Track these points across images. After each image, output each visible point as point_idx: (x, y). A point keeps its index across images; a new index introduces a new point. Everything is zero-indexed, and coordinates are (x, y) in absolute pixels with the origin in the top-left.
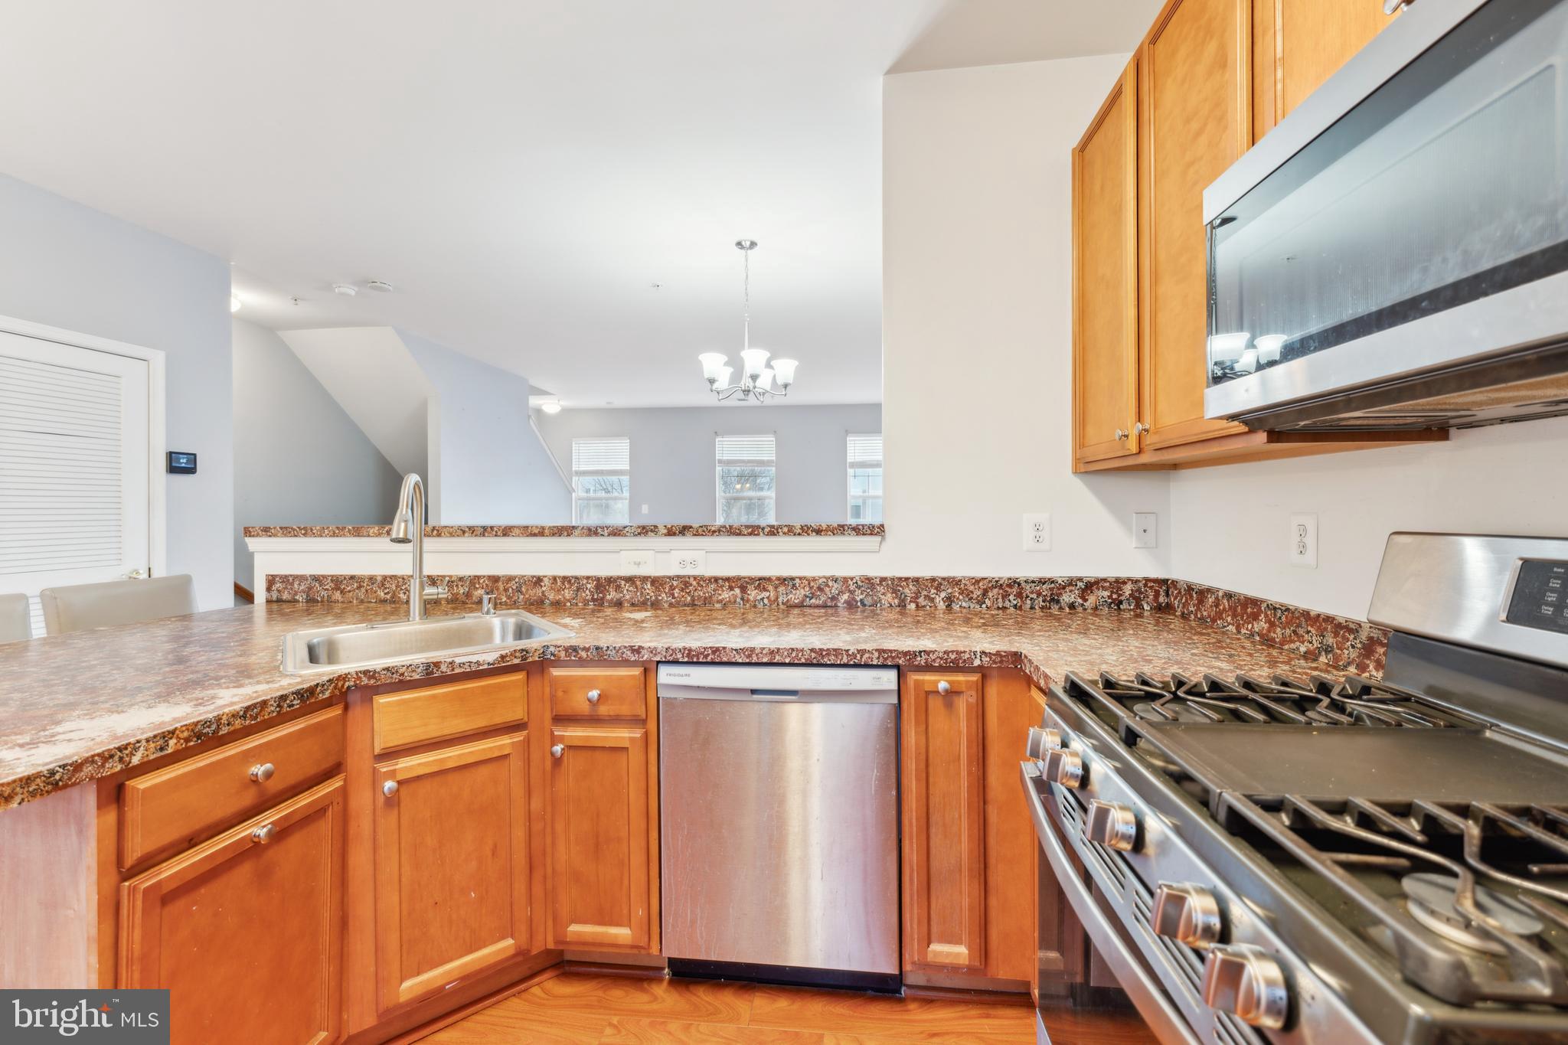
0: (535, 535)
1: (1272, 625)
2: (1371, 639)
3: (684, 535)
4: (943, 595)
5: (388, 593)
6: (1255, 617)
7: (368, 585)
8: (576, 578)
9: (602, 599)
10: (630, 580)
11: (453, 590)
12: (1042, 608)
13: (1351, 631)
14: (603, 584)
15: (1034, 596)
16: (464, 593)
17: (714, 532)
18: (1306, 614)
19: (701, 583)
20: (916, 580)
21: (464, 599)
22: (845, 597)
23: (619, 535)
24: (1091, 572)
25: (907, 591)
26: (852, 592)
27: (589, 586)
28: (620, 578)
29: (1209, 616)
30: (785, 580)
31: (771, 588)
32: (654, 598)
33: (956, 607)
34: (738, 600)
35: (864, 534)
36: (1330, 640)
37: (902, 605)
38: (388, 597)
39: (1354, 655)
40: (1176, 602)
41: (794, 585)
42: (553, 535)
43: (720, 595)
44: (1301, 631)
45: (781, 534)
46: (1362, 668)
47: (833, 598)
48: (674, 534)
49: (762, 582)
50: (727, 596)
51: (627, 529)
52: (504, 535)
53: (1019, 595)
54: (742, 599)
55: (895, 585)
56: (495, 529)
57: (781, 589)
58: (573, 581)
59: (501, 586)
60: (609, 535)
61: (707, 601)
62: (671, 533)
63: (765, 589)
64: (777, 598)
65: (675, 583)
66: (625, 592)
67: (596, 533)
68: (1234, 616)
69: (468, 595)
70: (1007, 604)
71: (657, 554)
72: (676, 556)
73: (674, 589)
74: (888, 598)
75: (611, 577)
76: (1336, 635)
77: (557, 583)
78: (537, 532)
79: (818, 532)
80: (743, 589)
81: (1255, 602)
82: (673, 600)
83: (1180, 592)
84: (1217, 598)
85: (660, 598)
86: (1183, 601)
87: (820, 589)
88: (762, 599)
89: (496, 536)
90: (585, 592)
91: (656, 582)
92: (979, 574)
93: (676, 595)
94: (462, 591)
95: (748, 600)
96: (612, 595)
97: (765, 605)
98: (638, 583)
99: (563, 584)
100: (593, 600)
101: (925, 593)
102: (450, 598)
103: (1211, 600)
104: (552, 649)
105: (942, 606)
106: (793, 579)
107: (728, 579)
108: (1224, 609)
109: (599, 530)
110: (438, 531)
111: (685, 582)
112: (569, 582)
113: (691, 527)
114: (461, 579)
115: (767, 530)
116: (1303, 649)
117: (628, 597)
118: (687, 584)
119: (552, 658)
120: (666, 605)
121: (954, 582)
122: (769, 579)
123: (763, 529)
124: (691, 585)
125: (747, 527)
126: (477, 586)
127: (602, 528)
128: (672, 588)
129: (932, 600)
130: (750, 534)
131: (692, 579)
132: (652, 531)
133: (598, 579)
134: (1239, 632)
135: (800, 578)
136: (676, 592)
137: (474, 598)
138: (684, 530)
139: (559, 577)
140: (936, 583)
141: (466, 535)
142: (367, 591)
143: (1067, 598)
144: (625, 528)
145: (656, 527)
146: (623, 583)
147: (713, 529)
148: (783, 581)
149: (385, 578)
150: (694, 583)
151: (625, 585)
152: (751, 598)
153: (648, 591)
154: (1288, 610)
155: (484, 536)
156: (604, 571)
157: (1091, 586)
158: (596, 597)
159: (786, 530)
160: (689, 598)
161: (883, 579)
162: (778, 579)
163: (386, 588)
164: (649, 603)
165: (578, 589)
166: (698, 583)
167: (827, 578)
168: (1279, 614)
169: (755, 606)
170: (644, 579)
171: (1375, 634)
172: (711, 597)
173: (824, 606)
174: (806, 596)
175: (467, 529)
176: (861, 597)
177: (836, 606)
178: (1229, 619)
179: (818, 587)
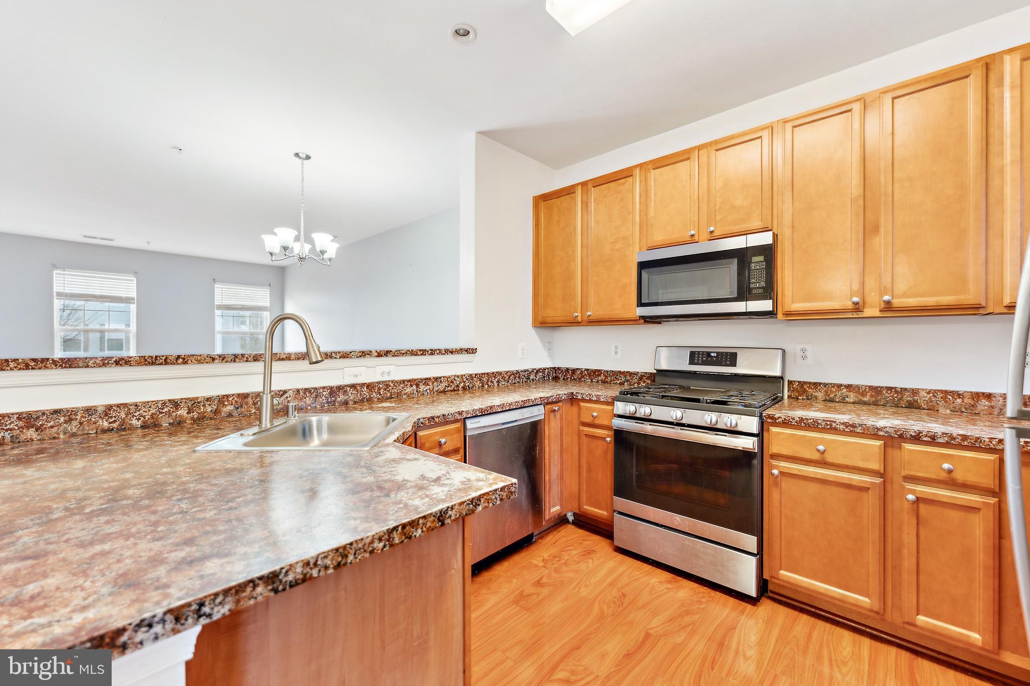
0: (283, 359)
1: (606, 377)
2: (641, 375)
3: (387, 356)
4: (496, 380)
5: (115, 421)
6: (599, 375)
7: (82, 417)
8: (315, 388)
9: (334, 401)
10: (353, 386)
11: (200, 409)
12: (525, 382)
13: (635, 374)
14: (334, 391)
15: (523, 377)
16: (211, 411)
17: (404, 354)
18: (620, 372)
19: (396, 384)
20: (488, 374)
21: (212, 415)
22: (462, 385)
23: (347, 357)
24: (537, 366)
25: (484, 379)
26: (464, 382)
27: (324, 393)
28: (347, 386)
29: (578, 378)
30: (437, 379)
31: (430, 384)
32: (368, 396)
33: (500, 384)
34: (415, 392)
35: (470, 353)
36: (628, 378)
37: (483, 386)
38: (115, 425)
39: (636, 381)
40: (560, 375)
41: (441, 381)
42: (298, 359)
43: (406, 390)
44: (617, 377)
45: (436, 354)
46: (639, 384)
47: (457, 386)
48: (382, 356)
49: (426, 381)
50: (409, 390)
51: (352, 354)
52: (255, 360)
53: (519, 377)
54: (417, 391)
55: (480, 376)
56: (246, 356)
57: (435, 384)
58: (312, 391)
59: (250, 401)
60: (340, 358)
61: (399, 394)
62: (379, 355)
63: (428, 385)
64: (433, 389)
65: (381, 386)
66: (350, 394)
67: (331, 357)
68: (590, 376)
69: (216, 412)
70: (516, 381)
71: (368, 369)
72: (380, 369)
73: (381, 389)
74: (478, 384)
75: (341, 386)
76: (630, 376)
77: (300, 394)
78: (284, 357)
79: (452, 352)
80: (417, 385)
81: (599, 371)
82: (380, 396)
83: (562, 371)
84: (582, 371)
85: (372, 396)
86: (564, 374)
87: (452, 382)
88: (427, 390)
89: (246, 361)
90: (321, 398)
91: (370, 386)
92: (507, 370)
93: (381, 393)
94: (209, 409)
95: (420, 391)
96: (341, 397)
97: (428, 393)
98: (359, 388)
99: (305, 394)
100: (328, 402)
101: (491, 379)
102: (195, 417)
103: (579, 372)
104: (421, 420)
105: (496, 384)
106: (440, 378)
107: (410, 381)
108: (585, 374)
109: (333, 355)
110: (184, 359)
111: (386, 384)
112: (310, 392)
113: (391, 351)
114: (208, 399)
115: (429, 352)
116: (618, 382)
117: (352, 398)
118: (388, 386)
119: (422, 425)
120: (376, 400)
121: (500, 373)
122: (430, 379)
123: (428, 351)
124: (390, 386)
125: (420, 350)
126: (226, 403)
127: (336, 353)
128: (379, 389)
129: (493, 382)
130: (421, 355)
131: (391, 382)
132: (368, 354)
133: (331, 388)
134: (592, 381)
135: (444, 377)
136: (382, 391)
137: (223, 414)
138: (387, 353)
139: (302, 389)
140: (494, 375)
141: (216, 361)
142: (81, 423)
143: (532, 377)
144: (351, 352)
145: (371, 352)
146: (348, 389)
147: (403, 352)
148: (436, 379)
149: (110, 407)
150: (392, 385)
151: (350, 390)
152: (421, 390)
153: (364, 392)
154: (613, 371)
155: (235, 361)
156: (335, 382)
157: (538, 371)
158: (329, 400)
159: (438, 352)
160: (389, 394)
161: (476, 375)
162: (434, 378)
163: (111, 417)
164: (365, 400)
165: (316, 397)
166: (394, 385)
167: (455, 376)
168: (609, 373)
169: (423, 394)
170: (362, 385)
171: (643, 374)
172: (401, 392)
173: (454, 390)
174: (446, 386)
175: (217, 357)
176: (468, 384)
177: (458, 390)
178: (587, 378)
179: (450, 380)
